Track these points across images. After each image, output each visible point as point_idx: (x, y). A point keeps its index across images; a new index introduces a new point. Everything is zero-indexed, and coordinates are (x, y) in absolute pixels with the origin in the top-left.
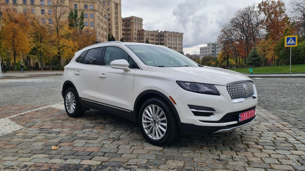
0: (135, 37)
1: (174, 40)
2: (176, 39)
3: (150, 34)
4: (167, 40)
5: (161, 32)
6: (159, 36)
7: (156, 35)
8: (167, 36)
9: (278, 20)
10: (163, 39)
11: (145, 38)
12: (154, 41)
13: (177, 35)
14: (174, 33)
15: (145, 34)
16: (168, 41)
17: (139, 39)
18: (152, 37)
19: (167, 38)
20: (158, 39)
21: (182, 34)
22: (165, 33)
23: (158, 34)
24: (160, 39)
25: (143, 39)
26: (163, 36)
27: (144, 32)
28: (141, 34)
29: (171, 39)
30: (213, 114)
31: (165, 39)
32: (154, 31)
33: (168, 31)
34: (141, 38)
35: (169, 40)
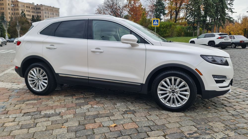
0: (8, 7)
1: (51, 14)
2: (53, 14)
3: (25, 6)
4: (44, 13)
5: (37, 5)
6: (36, 9)
7: (32, 7)
8: (44, 9)
9: (136, 5)
10: (40, 12)
11: (20, 10)
12: (30, 13)
13: (54, 9)
14: (50, 7)
15: (20, 5)
16: (45, 15)
17: (13, 10)
18: (28, 9)
19: (44, 11)
20: (35, 12)
21: (59, 9)
22: (42, 6)
23: (34, 7)
24: (37, 12)
25: (18, 10)
26: (40, 9)
27: (19, 3)
28: (16, 5)
29: (48, 13)
30: (225, 81)
31: (41, 12)
32: (30, 4)
33: (44, 5)
34: (16, 9)
35: (46, 13)
